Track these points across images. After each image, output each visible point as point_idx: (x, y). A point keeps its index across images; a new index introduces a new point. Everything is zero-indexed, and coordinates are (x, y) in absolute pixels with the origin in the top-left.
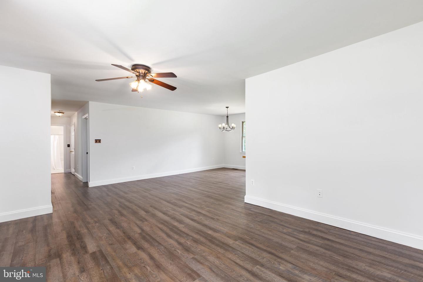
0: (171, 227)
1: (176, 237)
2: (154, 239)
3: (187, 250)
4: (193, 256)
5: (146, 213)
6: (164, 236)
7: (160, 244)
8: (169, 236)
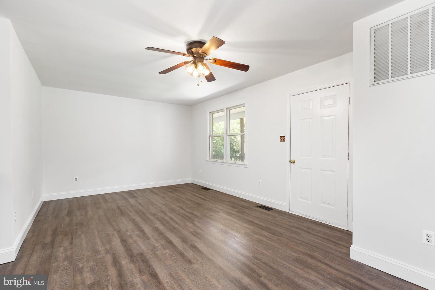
0: (168, 225)
1: (166, 218)
2: (183, 217)
3: (163, 212)
4: (161, 209)
5: (195, 244)
6: (175, 218)
7: (178, 214)
8: (172, 219)
